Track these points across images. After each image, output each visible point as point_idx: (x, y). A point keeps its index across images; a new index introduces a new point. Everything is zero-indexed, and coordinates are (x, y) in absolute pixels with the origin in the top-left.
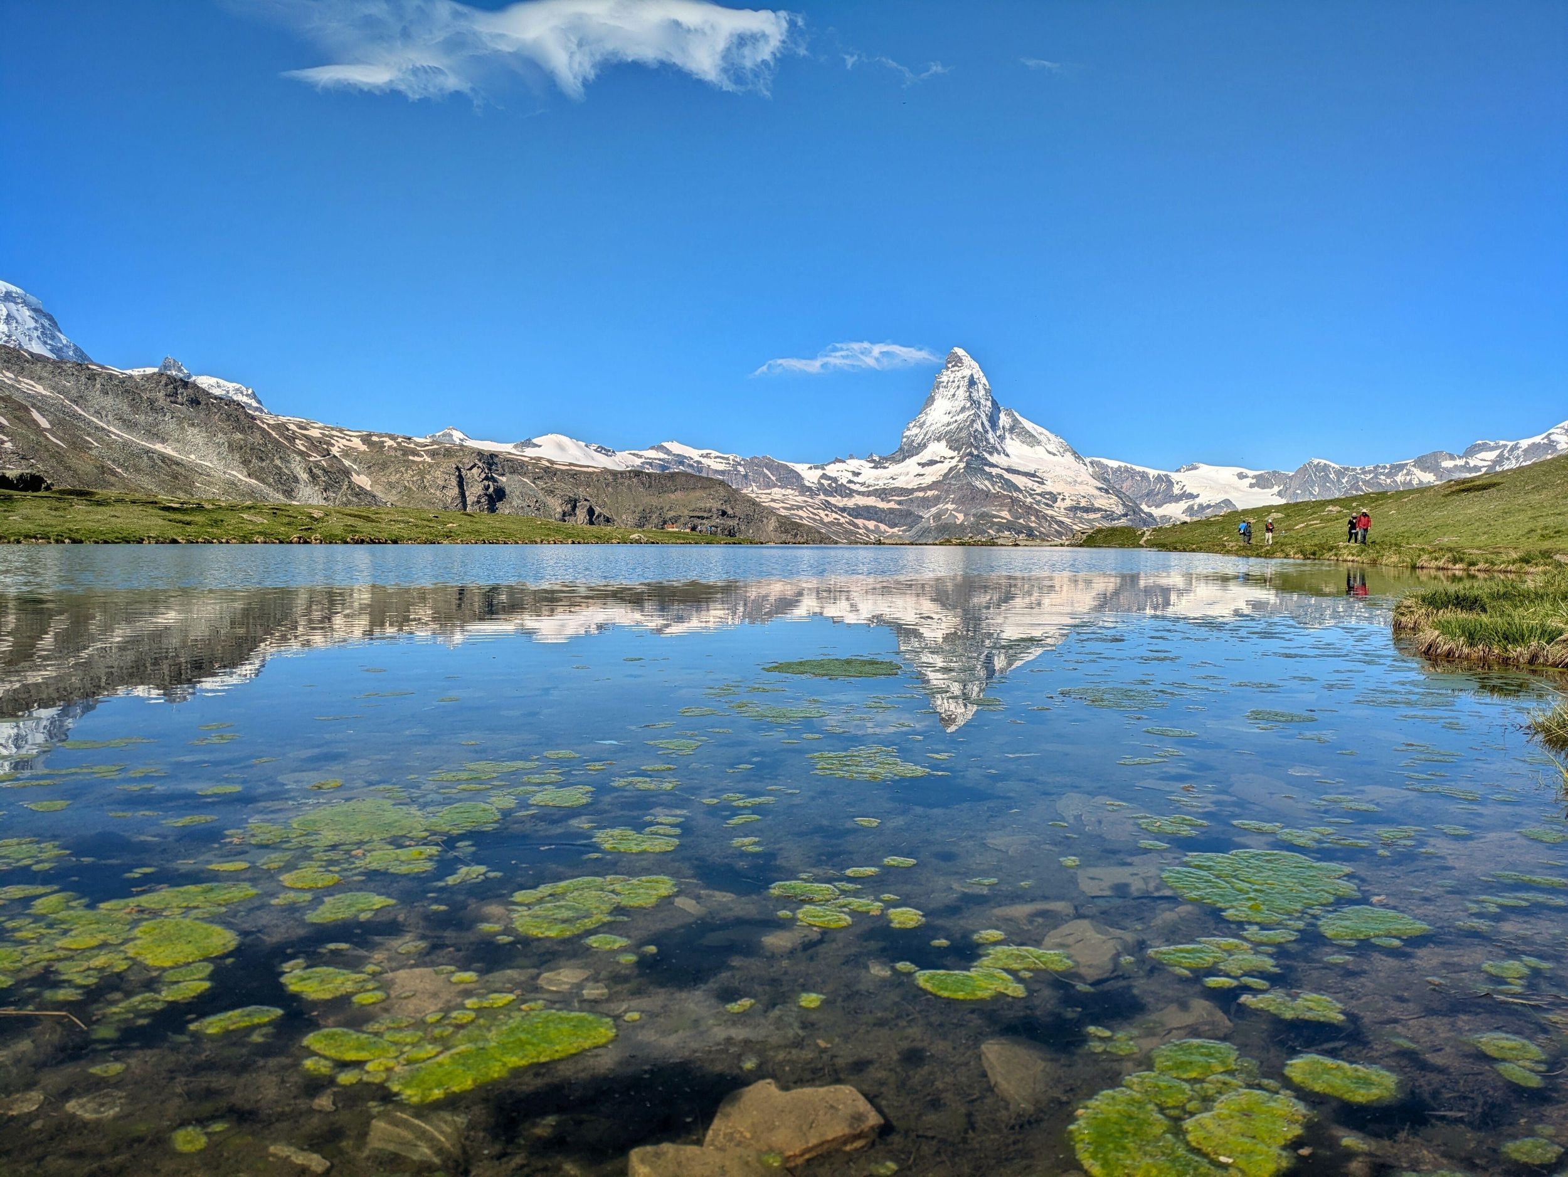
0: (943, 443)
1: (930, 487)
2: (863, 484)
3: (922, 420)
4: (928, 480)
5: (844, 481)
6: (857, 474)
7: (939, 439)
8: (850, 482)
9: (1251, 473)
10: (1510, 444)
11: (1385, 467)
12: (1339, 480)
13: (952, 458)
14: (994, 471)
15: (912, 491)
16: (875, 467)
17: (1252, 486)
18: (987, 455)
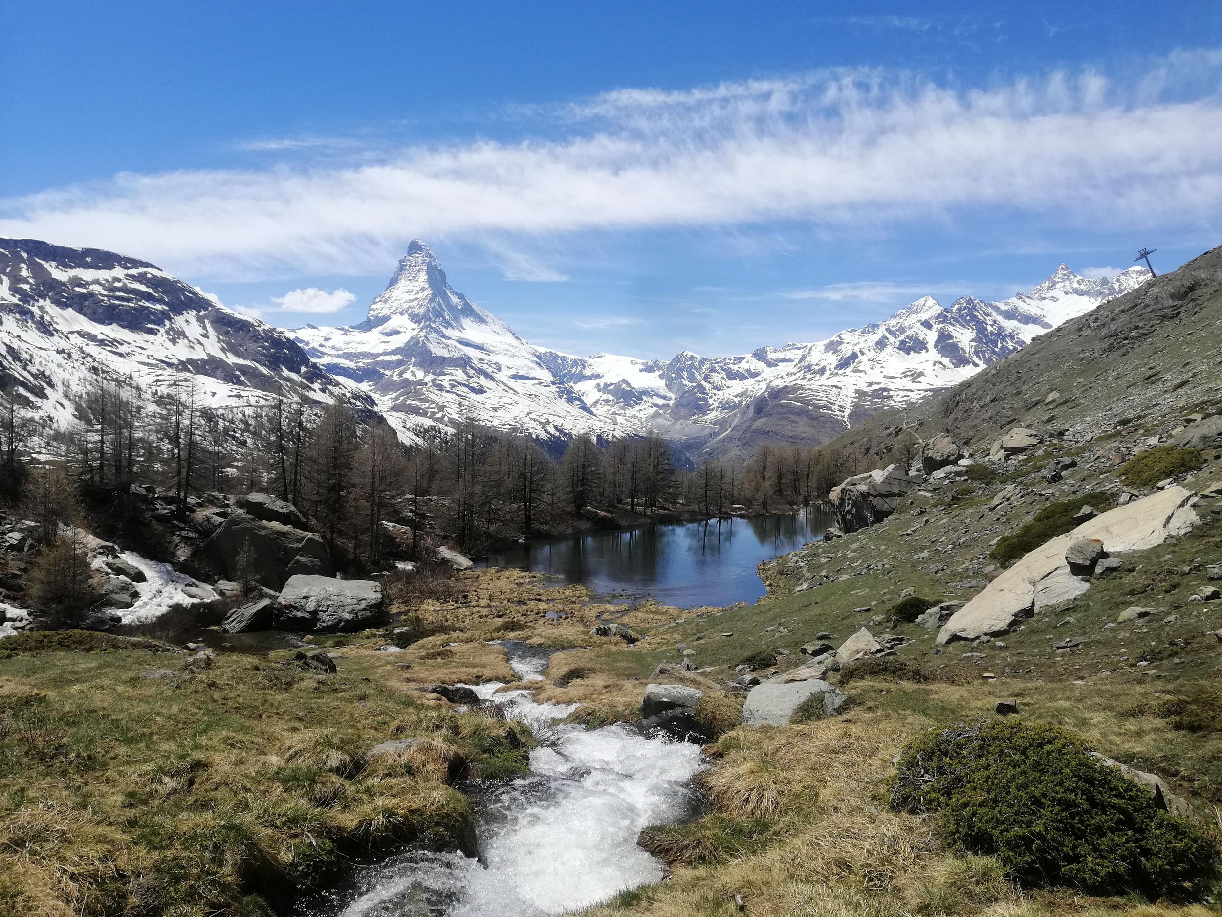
0: (406, 316)
1: (393, 353)
2: (333, 348)
3: (387, 296)
4: (392, 347)
5: (316, 345)
6: (327, 340)
7: (402, 314)
8: (321, 345)
9: (640, 361)
10: (810, 345)
11: (730, 359)
12: (700, 368)
13: (413, 329)
14: (449, 342)
15: (378, 355)
16: (345, 334)
17: (641, 371)
18: (443, 329)
